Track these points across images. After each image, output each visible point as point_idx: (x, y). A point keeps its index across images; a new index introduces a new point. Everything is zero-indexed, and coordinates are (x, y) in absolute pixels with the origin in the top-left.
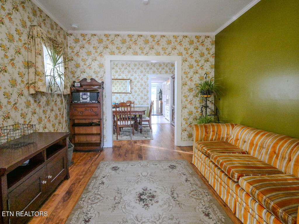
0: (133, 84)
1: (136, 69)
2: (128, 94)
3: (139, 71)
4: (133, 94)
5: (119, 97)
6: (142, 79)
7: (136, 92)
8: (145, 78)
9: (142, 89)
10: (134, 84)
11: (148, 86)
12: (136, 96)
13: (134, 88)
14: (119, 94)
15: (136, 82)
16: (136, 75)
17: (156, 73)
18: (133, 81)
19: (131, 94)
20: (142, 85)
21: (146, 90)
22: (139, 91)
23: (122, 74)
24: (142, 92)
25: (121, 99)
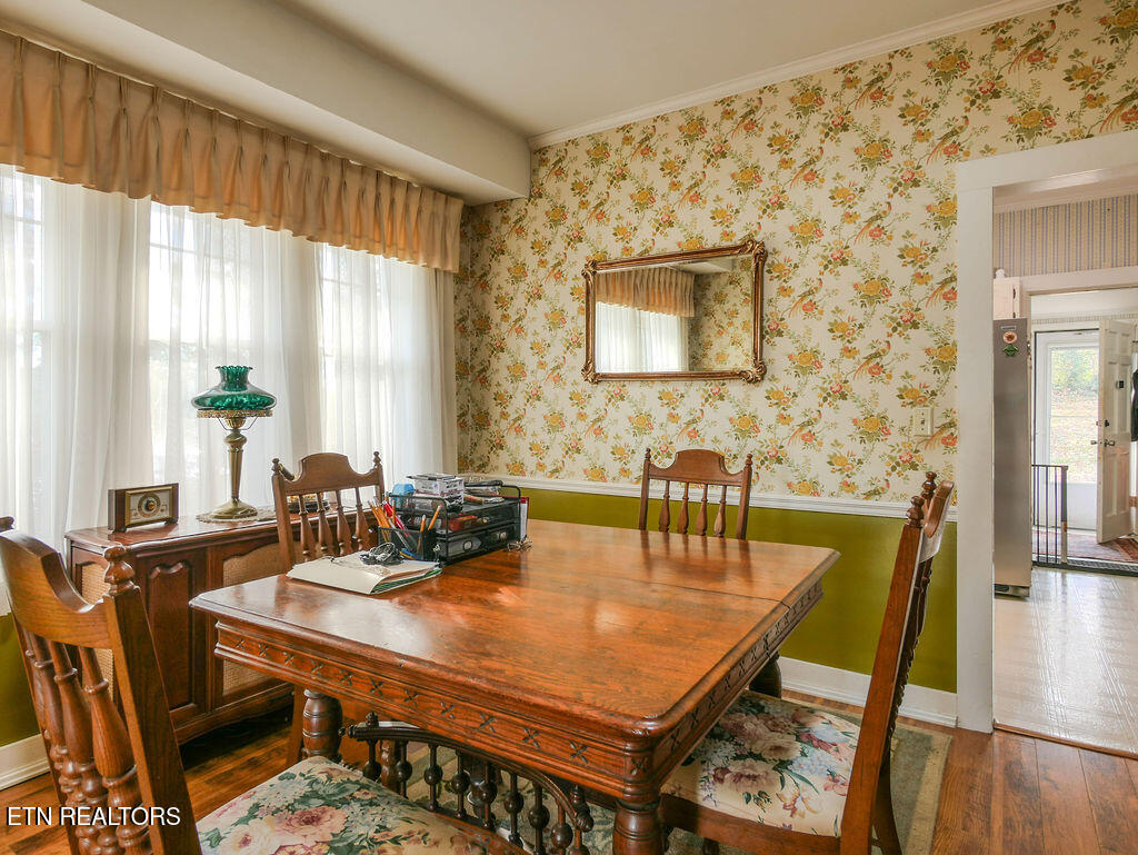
0: (784, 291)
1: (812, 138)
2: (735, 389)
3: (841, 156)
4: (779, 386)
5: (660, 413)
6: (876, 229)
7: (808, 362)
8: (911, 213)
9: (876, 331)
10: (797, 284)
11: (950, 297)
12: (809, 400)
13: (796, 322)
14: (658, 386)
15: (810, 269)
16: (815, 201)
17: (1062, 126)
18: (780, 259)
19: (766, 385)
20: (873, 291)
21: (920, 338)
22: (848, 352)
23: (684, 214)
24: (875, 365)
25: (672, 428)
